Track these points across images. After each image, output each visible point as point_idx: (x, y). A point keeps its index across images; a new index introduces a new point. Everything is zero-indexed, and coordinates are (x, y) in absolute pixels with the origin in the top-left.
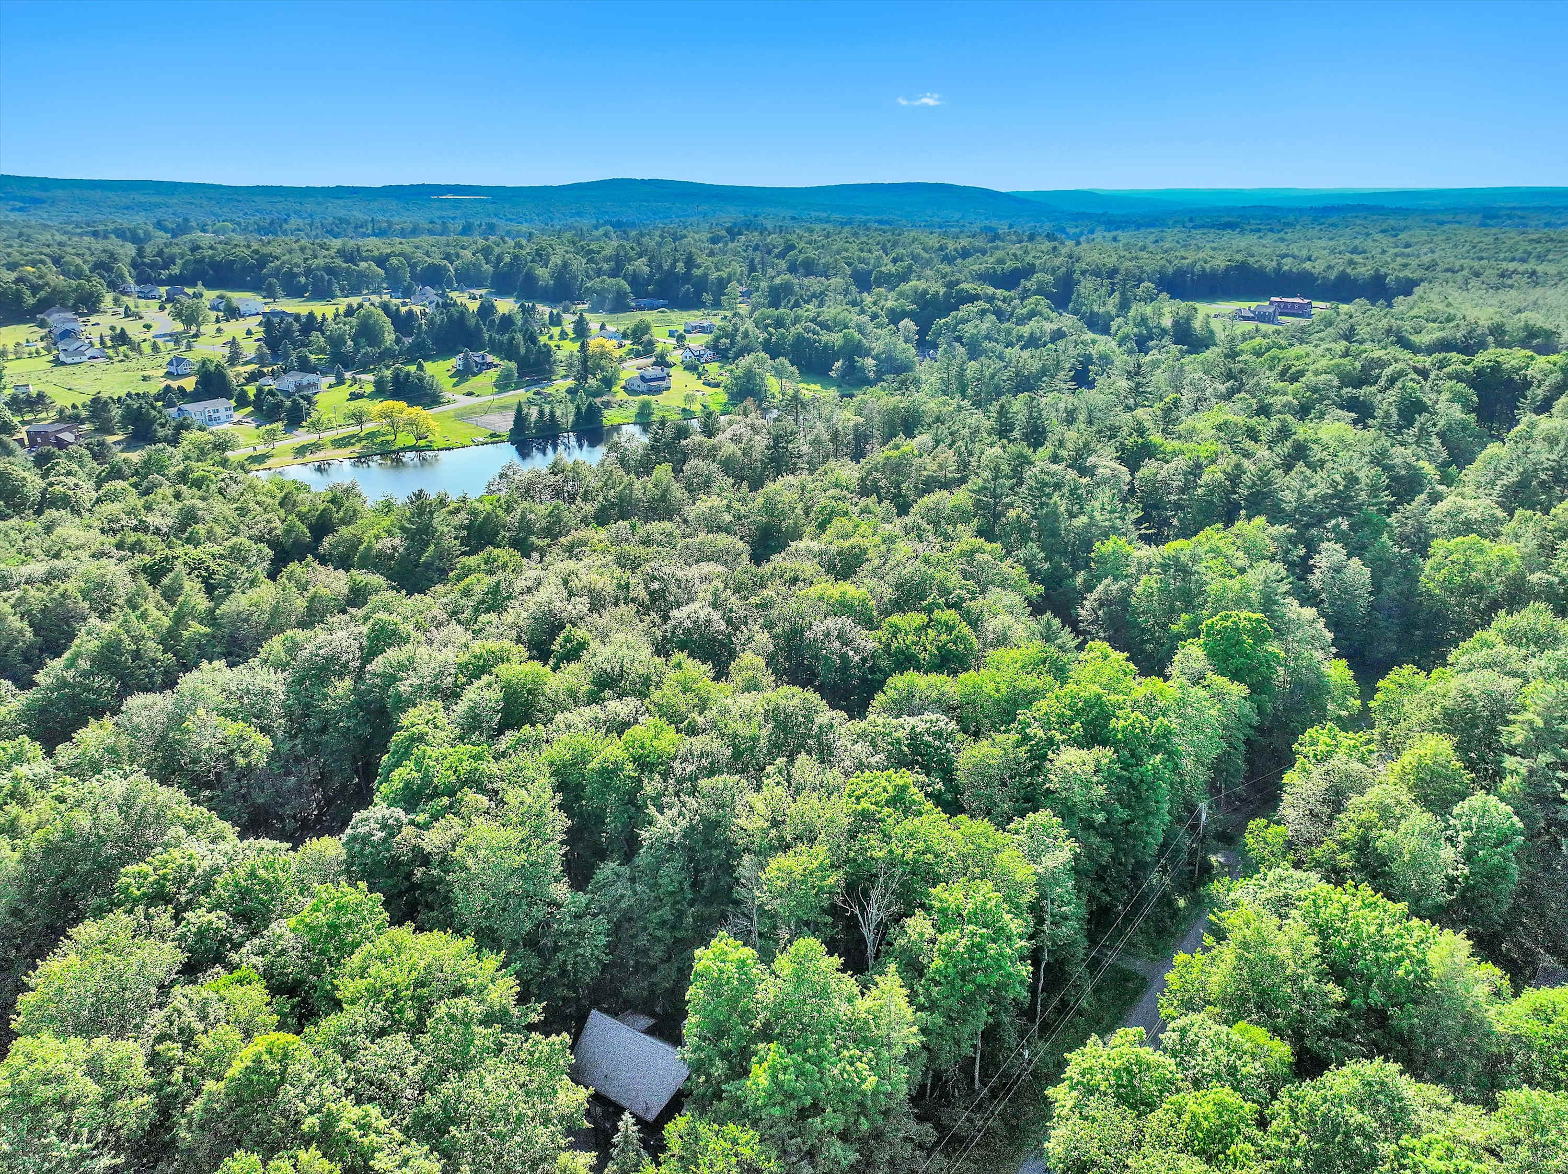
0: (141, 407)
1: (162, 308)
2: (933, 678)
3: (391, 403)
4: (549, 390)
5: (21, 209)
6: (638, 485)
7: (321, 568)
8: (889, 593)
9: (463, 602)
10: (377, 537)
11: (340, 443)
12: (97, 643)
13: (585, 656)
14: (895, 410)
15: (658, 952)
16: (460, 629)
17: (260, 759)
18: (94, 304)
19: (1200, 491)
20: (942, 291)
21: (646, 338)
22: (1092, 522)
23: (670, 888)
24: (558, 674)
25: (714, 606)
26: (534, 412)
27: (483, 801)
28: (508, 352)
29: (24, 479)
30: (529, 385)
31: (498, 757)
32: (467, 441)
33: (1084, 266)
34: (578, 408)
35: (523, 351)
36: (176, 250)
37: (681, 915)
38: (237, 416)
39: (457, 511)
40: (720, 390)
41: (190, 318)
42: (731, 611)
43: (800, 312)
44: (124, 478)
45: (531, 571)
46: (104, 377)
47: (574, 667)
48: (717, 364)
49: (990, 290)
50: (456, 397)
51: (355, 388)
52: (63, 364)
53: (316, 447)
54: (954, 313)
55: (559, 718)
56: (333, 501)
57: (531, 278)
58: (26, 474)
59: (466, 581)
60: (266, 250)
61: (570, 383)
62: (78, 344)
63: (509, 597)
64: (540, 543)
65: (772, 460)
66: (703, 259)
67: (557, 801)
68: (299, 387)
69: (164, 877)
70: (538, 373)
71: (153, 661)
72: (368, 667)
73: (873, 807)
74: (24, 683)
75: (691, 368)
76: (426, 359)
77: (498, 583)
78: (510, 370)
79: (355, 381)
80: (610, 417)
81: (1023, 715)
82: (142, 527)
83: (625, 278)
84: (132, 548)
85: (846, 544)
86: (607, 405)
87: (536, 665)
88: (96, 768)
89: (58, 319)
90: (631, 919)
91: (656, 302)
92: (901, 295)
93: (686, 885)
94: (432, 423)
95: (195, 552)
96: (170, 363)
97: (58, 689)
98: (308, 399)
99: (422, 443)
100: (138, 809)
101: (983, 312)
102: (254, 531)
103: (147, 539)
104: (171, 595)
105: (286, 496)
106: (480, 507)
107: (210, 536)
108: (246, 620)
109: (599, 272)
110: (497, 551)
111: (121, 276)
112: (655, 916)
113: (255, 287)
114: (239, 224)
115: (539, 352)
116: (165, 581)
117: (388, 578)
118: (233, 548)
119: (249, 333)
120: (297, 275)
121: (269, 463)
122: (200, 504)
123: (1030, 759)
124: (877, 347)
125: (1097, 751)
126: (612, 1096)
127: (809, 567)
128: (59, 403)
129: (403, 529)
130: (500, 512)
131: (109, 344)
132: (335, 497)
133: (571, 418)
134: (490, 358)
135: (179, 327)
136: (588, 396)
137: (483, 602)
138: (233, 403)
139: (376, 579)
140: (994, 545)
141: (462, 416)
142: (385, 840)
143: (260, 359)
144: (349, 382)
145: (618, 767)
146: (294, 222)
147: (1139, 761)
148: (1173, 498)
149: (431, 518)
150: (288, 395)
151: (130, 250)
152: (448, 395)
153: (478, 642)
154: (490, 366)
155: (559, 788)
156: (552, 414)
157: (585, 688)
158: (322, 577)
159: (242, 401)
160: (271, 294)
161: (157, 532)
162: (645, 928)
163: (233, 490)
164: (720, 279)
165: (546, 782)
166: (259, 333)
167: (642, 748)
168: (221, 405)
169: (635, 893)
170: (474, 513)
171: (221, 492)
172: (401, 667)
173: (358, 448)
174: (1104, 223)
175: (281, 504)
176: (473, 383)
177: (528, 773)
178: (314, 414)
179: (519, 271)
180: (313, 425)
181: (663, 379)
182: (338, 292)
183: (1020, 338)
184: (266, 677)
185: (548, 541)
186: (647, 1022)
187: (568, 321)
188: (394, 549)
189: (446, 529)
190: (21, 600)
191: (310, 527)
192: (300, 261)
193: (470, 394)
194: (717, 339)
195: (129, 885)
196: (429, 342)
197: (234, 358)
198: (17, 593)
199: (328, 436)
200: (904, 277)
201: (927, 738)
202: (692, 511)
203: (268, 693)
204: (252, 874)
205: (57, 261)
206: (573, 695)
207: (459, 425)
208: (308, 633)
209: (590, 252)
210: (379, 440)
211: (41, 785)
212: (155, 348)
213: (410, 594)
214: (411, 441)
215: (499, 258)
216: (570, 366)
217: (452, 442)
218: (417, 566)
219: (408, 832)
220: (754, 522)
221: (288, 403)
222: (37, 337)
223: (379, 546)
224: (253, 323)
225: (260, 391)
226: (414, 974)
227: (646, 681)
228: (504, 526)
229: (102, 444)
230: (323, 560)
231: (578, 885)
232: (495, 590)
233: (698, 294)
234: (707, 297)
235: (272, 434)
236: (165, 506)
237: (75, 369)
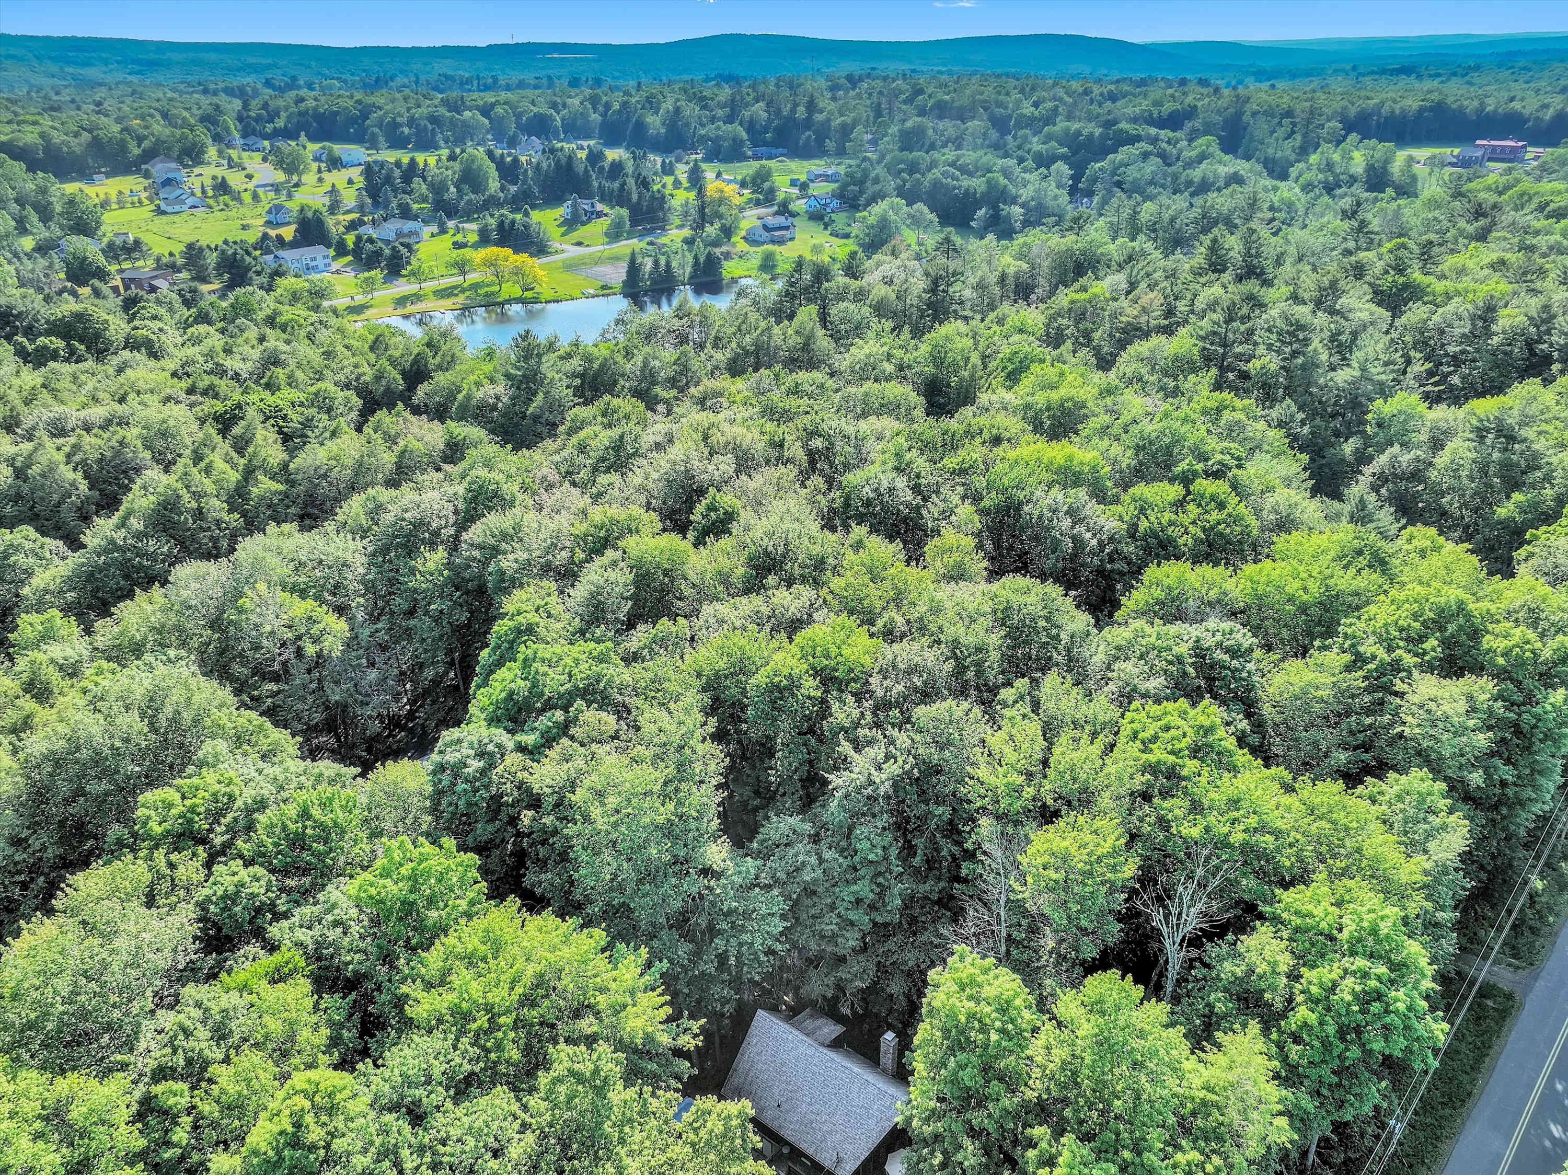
0: (235, 254)
1: (265, 159)
2: (1206, 570)
3: (495, 250)
4: (663, 240)
5: (139, 73)
6: (776, 330)
7: (414, 419)
8: (1127, 460)
9: (581, 459)
10: (478, 384)
11: (444, 293)
12: (152, 498)
13: (734, 527)
14: (1069, 251)
15: (851, 940)
16: (576, 492)
17: (334, 646)
18: (197, 156)
19: (1495, 340)
20: (1098, 131)
21: (766, 185)
22: (1365, 375)
23: (871, 857)
24: (704, 552)
25: (898, 469)
26: (648, 264)
27: (609, 721)
28: (620, 199)
29: (106, 321)
30: (642, 236)
31: (631, 659)
32: (577, 293)
33: (1255, 107)
34: (696, 258)
35: (635, 197)
36: (281, 103)
37: (883, 891)
38: (336, 265)
39: (568, 356)
40: (851, 241)
41: (291, 166)
42: (918, 476)
43: (936, 155)
44: (210, 323)
45: (658, 427)
46: (204, 226)
47: (725, 542)
48: (844, 214)
49: (1153, 131)
50: (564, 247)
51: (459, 238)
52: (164, 213)
53: (417, 297)
54: (1111, 156)
55: (707, 610)
56: (429, 345)
57: (640, 127)
58: (110, 318)
59: (582, 434)
60: (370, 100)
61: (687, 232)
62: (179, 192)
63: (634, 455)
64: (664, 394)
65: (930, 305)
66: (825, 102)
67: (710, 729)
68: (399, 234)
69: (193, 810)
70: (653, 220)
71: (218, 522)
72: (465, 537)
73: (1172, 758)
74: (75, 544)
75: (816, 217)
76: (533, 207)
77: (622, 437)
78: (621, 217)
79: (458, 230)
80: (730, 269)
81: (1349, 625)
82: (220, 372)
83: (741, 124)
84: (205, 393)
85: (1055, 396)
86: (727, 256)
87: (672, 540)
88: (138, 650)
89: (160, 168)
90: (814, 893)
91: (774, 151)
92: (1049, 138)
93: (894, 852)
94: (541, 273)
95: (271, 399)
96: (269, 212)
97: (106, 551)
98: (408, 246)
99: (529, 294)
100: (168, 710)
101: (1145, 156)
102: (340, 377)
103: (223, 385)
104: (241, 446)
105: (377, 339)
106: (595, 351)
107: (292, 382)
108: (325, 476)
109: (713, 120)
110: (616, 402)
111: (227, 129)
112: (847, 893)
113: (359, 138)
114: (345, 82)
115: (653, 197)
116: (237, 430)
117: (492, 432)
118: (317, 394)
119: (350, 182)
120: (401, 125)
121: (368, 313)
122: (283, 347)
123: (1369, 690)
124: (1025, 194)
125: (1468, 683)
126: (787, 1133)
127: (1013, 425)
128: (156, 251)
129: (508, 376)
130: (619, 359)
131: (210, 193)
132: (431, 339)
133: (688, 270)
134: (599, 207)
135: (280, 176)
136: (706, 246)
137: (603, 459)
138: (332, 252)
139: (475, 432)
140: (1246, 402)
141: (571, 267)
142: (483, 772)
143: (361, 208)
144: (451, 232)
145: (794, 684)
146: (400, 80)
147: (1529, 699)
148: (1451, 349)
149: (539, 363)
150: (388, 242)
151: (237, 104)
152: (555, 245)
153: (599, 508)
154: (599, 215)
155: (711, 710)
156: (668, 264)
157: (741, 570)
158: (414, 429)
159: (342, 250)
160: (373, 145)
161: (236, 377)
162: (832, 907)
163: (323, 335)
164: (844, 126)
165: (693, 699)
166: (360, 182)
167: (827, 656)
168: (318, 253)
169: (821, 861)
170: (588, 358)
171: (310, 337)
172: (504, 536)
173: (461, 299)
174: (1254, 74)
175: (372, 349)
176: (582, 232)
177: (672, 687)
178: (414, 261)
179: (628, 120)
180: (413, 274)
181: (787, 228)
182: (442, 143)
183: (1189, 183)
184: (341, 545)
185: (674, 392)
186: (832, 1030)
187: (682, 171)
188: (497, 398)
189: (557, 377)
190: (76, 448)
191: (404, 374)
192: (404, 110)
193: (579, 244)
194: (843, 188)
195: (149, 818)
196: (536, 190)
197: (334, 208)
198: (72, 440)
199: (429, 286)
200: (1049, 120)
201: (1220, 656)
202: (843, 362)
203: (345, 564)
204: (305, 814)
205: (165, 116)
206: (724, 579)
207: (567, 276)
208: (393, 492)
209: (703, 98)
210: (482, 291)
211: (72, 671)
212: (255, 197)
213: (516, 449)
214: (517, 292)
215: (608, 106)
216: (686, 214)
217: (561, 293)
218: (524, 417)
219: (513, 760)
220: (920, 374)
221: (387, 252)
222: (141, 187)
223: (480, 394)
224: (355, 173)
225: (359, 238)
226: (519, 990)
227: (820, 564)
228: (623, 375)
229: (194, 291)
230: (416, 411)
231: (739, 843)
232: (618, 445)
233: (820, 141)
234: (830, 145)
235: (370, 282)
236: (247, 349)
237: (176, 218)
